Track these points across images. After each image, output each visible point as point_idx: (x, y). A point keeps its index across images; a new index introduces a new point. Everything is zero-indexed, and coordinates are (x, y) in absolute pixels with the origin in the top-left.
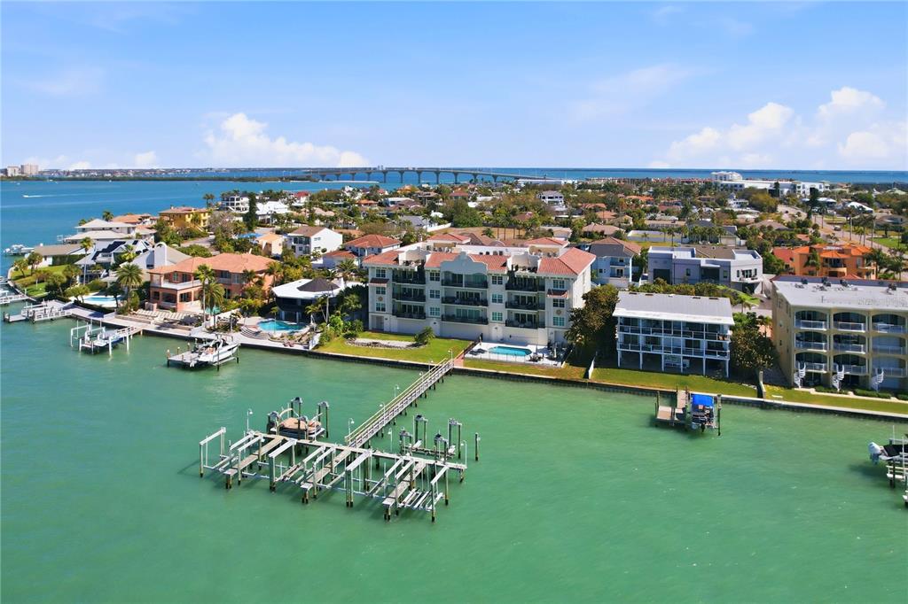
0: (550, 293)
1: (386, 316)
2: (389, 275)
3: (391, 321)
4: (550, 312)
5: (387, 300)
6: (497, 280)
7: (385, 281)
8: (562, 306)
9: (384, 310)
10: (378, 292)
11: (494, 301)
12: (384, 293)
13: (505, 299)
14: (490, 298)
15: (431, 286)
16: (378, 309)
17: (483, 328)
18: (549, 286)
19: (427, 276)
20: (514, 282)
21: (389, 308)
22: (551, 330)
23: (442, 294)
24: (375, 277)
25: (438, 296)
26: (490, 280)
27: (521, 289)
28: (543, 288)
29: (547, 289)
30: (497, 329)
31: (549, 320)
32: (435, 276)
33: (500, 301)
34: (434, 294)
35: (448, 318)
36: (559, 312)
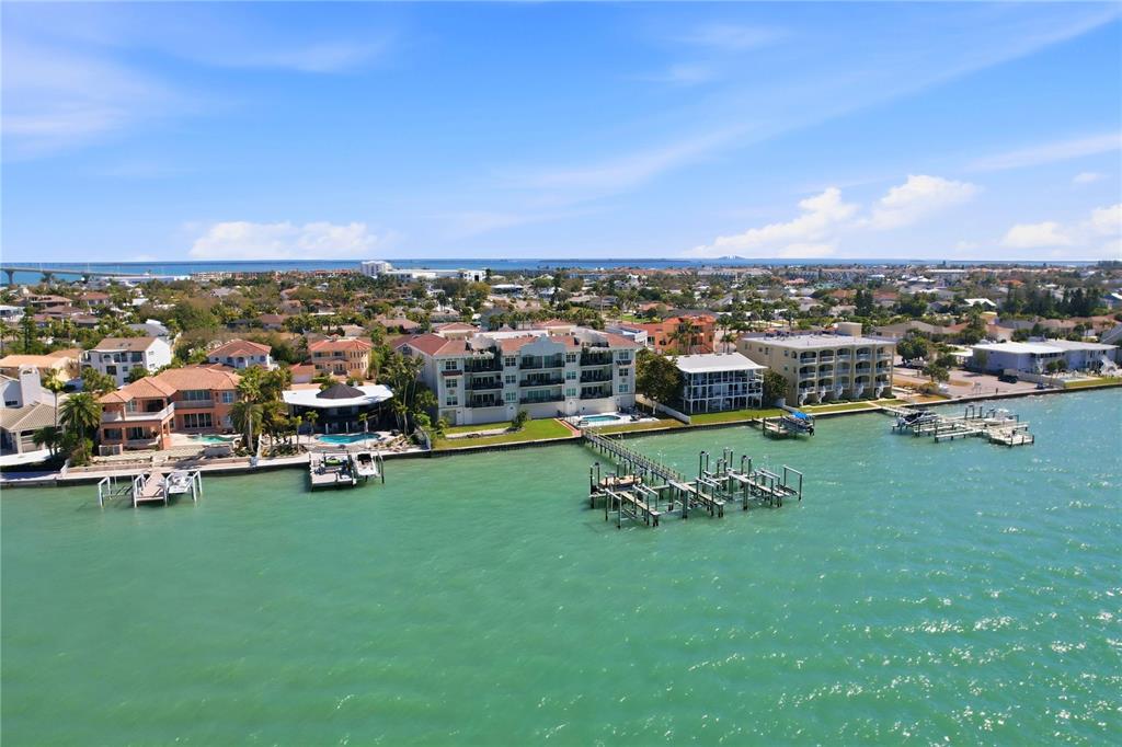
0: (619, 363)
1: (458, 409)
2: (460, 366)
3: (465, 414)
4: (617, 381)
5: (460, 393)
6: (571, 358)
7: (460, 373)
8: (626, 374)
9: (455, 403)
10: (448, 386)
11: (568, 378)
12: (455, 385)
13: (579, 375)
14: (564, 376)
15: (507, 371)
16: (449, 403)
17: (559, 405)
18: (616, 358)
19: (503, 362)
20: (586, 358)
21: (461, 400)
22: (618, 397)
23: (518, 379)
24: (445, 369)
25: (514, 381)
26: (564, 359)
27: (589, 364)
28: (610, 361)
29: (614, 361)
30: (570, 405)
31: (616, 390)
32: (511, 362)
33: (574, 377)
34: (510, 380)
35: (523, 401)
36: (624, 380)
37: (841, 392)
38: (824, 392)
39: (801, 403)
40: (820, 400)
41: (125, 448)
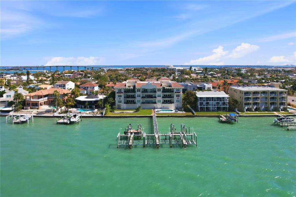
0: (176, 92)
1: (122, 104)
2: (123, 91)
3: (124, 106)
4: (175, 98)
5: (122, 99)
6: (159, 90)
7: (122, 93)
8: (179, 96)
9: (121, 102)
10: (119, 97)
11: (158, 96)
12: (121, 97)
13: (162, 96)
14: (157, 96)
15: (137, 93)
16: (119, 102)
17: (155, 105)
19: (136, 90)
20: (164, 90)
21: (123, 101)
22: (176, 104)
23: (141, 96)
24: (118, 92)
25: (140, 96)
26: (157, 90)
27: (165, 92)
29: (174, 92)
30: (159, 105)
31: (175, 101)
32: (139, 90)
33: (160, 96)
34: (139, 96)
35: (143, 103)
36: (178, 98)
37: (263, 107)
38: (255, 107)
39: (245, 110)
40: (254, 110)
41: (30, 108)
